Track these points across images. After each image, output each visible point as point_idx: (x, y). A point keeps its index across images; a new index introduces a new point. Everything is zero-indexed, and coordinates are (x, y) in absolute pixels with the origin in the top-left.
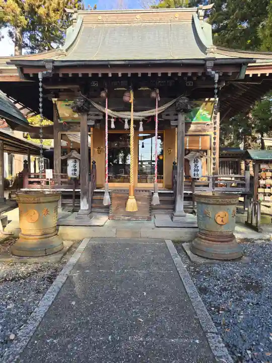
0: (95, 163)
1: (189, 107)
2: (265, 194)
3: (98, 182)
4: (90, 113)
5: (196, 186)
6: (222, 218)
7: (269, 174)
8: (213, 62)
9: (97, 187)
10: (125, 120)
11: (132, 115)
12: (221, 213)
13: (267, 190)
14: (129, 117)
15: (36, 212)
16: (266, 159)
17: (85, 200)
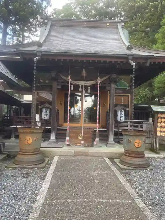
0: (59, 110)
1: (117, 80)
2: (161, 132)
3: (60, 123)
4: (59, 81)
5: (120, 126)
6: (138, 143)
7: (163, 120)
8: (132, 56)
9: (59, 126)
10: (80, 86)
11: (84, 83)
12: (137, 141)
13: (162, 130)
14: (82, 84)
15: (30, 138)
16: (162, 111)
17: (54, 133)
